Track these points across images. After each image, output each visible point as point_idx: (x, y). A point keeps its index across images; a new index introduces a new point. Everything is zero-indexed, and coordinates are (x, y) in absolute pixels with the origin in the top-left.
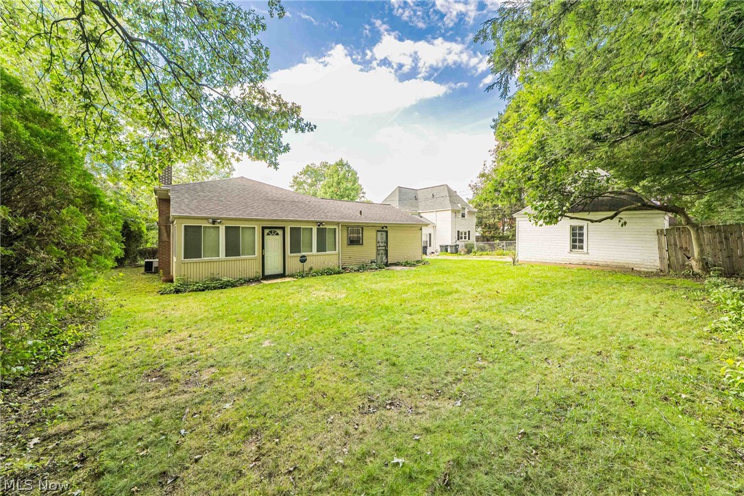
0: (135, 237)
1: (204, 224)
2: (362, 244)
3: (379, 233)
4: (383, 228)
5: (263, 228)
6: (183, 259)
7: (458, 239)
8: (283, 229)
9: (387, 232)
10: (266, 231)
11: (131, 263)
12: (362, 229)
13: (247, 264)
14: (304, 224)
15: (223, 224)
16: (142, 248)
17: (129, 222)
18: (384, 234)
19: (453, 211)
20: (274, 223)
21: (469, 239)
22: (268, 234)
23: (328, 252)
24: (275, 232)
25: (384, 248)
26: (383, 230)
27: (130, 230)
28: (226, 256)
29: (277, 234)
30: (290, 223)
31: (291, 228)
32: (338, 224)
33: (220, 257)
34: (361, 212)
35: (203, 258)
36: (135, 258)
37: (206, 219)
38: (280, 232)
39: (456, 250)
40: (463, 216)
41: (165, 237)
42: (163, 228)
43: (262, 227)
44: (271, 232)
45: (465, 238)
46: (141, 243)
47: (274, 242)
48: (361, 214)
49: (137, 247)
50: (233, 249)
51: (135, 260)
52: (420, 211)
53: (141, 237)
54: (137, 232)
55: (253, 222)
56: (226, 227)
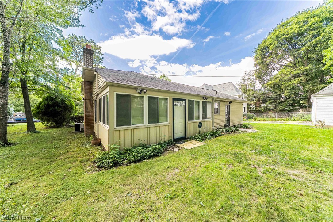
0: (68, 109)
1: (133, 93)
2: (219, 113)
4: (229, 103)
6: (115, 127)
8: (185, 100)
10: (175, 102)
11: (67, 124)
12: (219, 103)
14: (196, 97)
15: (147, 94)
16: (72, 115)
17: (65, 100)
18: (228, 107)
23: (207, 119)
25: (228, 116)
27: (65, 105)
28: (149, 123)
30: (188, 96)
31: (189, 100)
32: (213, 99)
33: (145, 124)
35: (132, 126)
36: (69, 121)
37: (135, 88)
38: (183, 103)
41: (89, 108)
42: (88, 101)
43: (173, 98)
46: (72, 113)
47: (178, 112)
48: (217, 93)
49: (70, 115)
51: (69, 122)
53: (72, 109)
54: (70, 106)
55: (167, 94)
56: (148, 97)
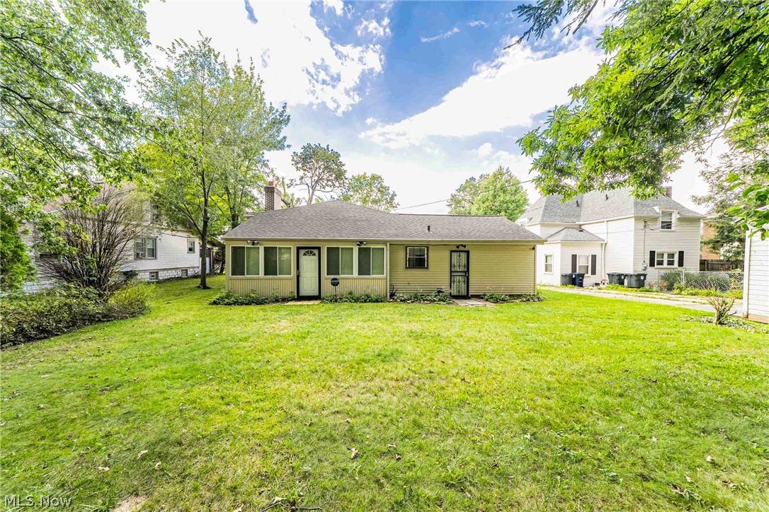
1: (246, 245)
2: (427, 268)
3: (455, 255)
4: (458, 247)
5: (298, 249)
6: (231, 275)
7: (652, 264)
8: (319, 249)
9: (468, 252)
10: (302, 252)
12: (428, 248)
13: (284, 284)
14: (342, 243)
15: (262, 245)
18: (464, 255)
19: (637, 219)
20: (309, 243)
21: (681, 264)
22: (305, 255)
23: (372, 276)
24: (311, 252)
25: (463, 274)
26: (461, 249)
28: (265, 275)
29: (314, 255)
30: (326, 243)
31: (328, 248)
32: (385, 243)
34: (429, 227)
35: (246, 276)
38: (316, 252)
39: (639, 282)
40: (667, 225)
44: (308, 252)
45: (670, 263)
47: (309, 263)
48: (429, 229)
50: (270, 269)
52: (581, 223)
55: (289, 243)
56: (265, 248)
